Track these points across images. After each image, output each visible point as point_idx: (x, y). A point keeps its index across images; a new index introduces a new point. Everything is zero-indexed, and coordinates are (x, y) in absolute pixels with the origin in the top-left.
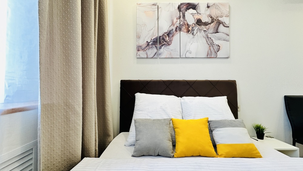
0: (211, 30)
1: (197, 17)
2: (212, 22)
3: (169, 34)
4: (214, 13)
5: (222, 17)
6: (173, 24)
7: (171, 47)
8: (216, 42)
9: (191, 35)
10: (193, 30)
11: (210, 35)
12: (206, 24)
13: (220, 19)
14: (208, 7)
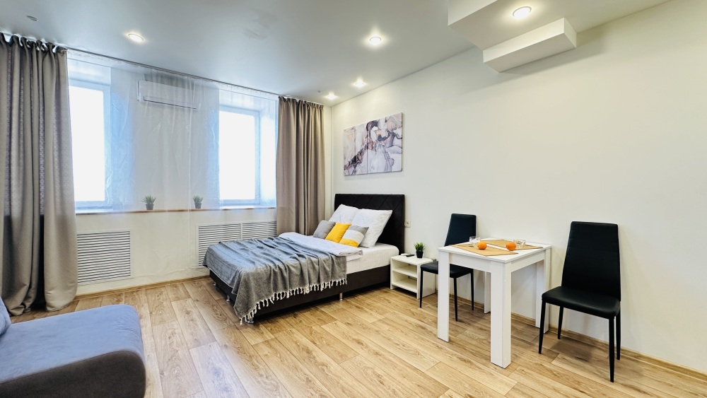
0: (388, 145)
1: (378, 133)
2: (389, 136)
3: (361, 153)
4: (390, 125)
5: (396, 129)
6: (363, 144)
7: (362, 165)
8: (392, 156)
9: (374, 152)
10: (375, 147)
11: (387, 150)
12: (385, 139)
13: (395, 131)
14: (386, 121)
